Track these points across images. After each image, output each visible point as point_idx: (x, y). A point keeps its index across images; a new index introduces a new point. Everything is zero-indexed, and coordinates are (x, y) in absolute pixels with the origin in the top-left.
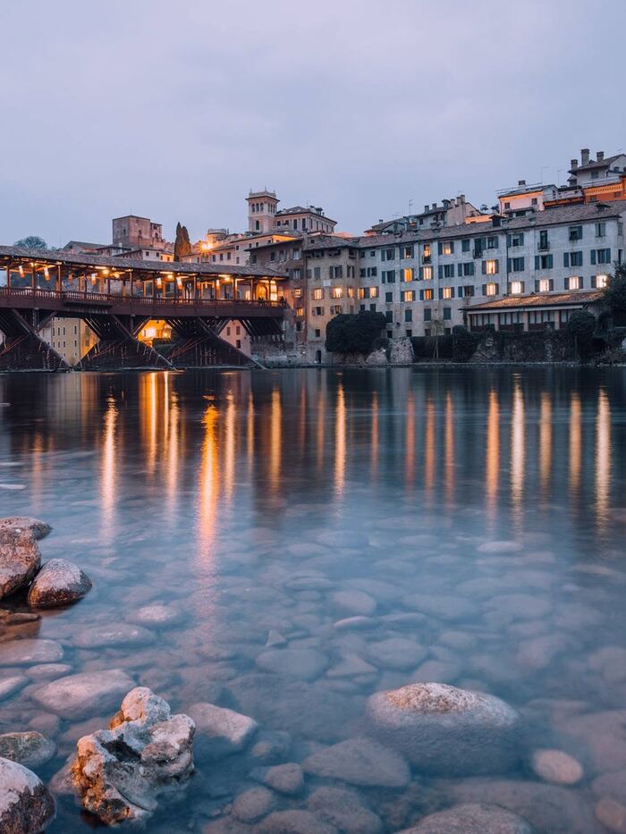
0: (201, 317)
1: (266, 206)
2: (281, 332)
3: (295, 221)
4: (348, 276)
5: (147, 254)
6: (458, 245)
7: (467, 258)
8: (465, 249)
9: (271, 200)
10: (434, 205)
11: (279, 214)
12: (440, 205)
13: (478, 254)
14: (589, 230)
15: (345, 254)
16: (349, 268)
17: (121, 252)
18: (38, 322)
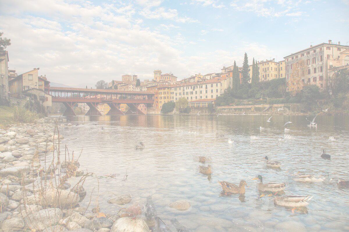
0: (134, 104)
1: (158, 74)
2: (153, 107)
3: (166, 77)
4: (167, 94)
5: (130, 85)
6: (190, 87)
7: (192, 90)
8: (191, 88)
9: (160, 72)
10: (193, 76)
11: (162, 76)
12: (194, 75)
13: (194, 90)
14: (214, 85)
15: (167, 89)
16: (167, 92)
17: (124, 84)
18: (96, 105)
